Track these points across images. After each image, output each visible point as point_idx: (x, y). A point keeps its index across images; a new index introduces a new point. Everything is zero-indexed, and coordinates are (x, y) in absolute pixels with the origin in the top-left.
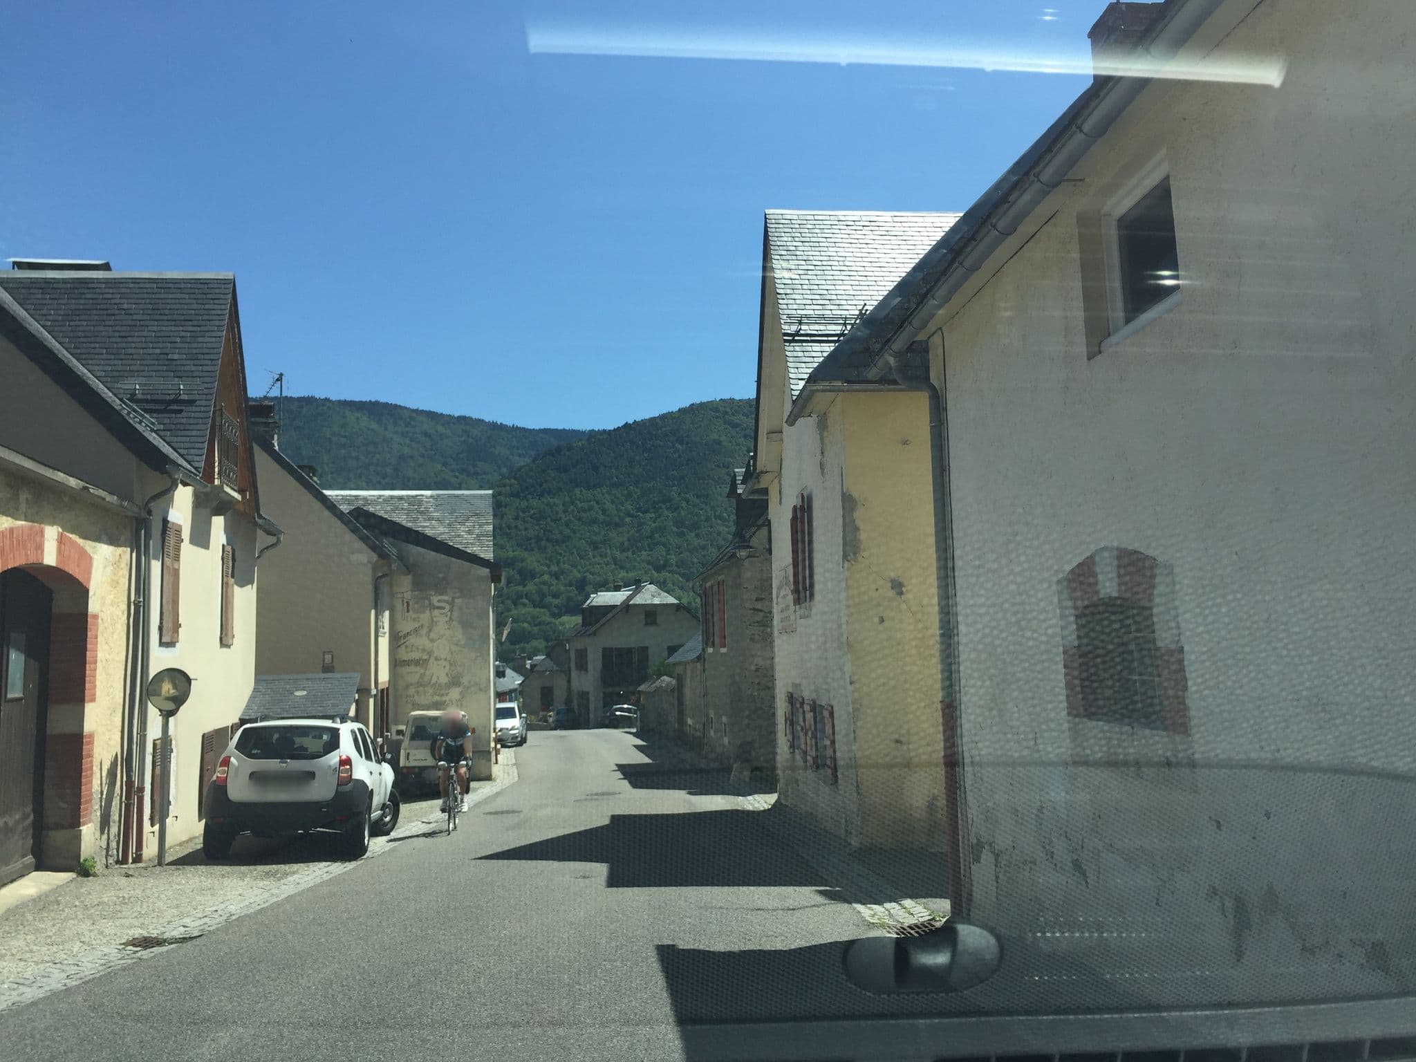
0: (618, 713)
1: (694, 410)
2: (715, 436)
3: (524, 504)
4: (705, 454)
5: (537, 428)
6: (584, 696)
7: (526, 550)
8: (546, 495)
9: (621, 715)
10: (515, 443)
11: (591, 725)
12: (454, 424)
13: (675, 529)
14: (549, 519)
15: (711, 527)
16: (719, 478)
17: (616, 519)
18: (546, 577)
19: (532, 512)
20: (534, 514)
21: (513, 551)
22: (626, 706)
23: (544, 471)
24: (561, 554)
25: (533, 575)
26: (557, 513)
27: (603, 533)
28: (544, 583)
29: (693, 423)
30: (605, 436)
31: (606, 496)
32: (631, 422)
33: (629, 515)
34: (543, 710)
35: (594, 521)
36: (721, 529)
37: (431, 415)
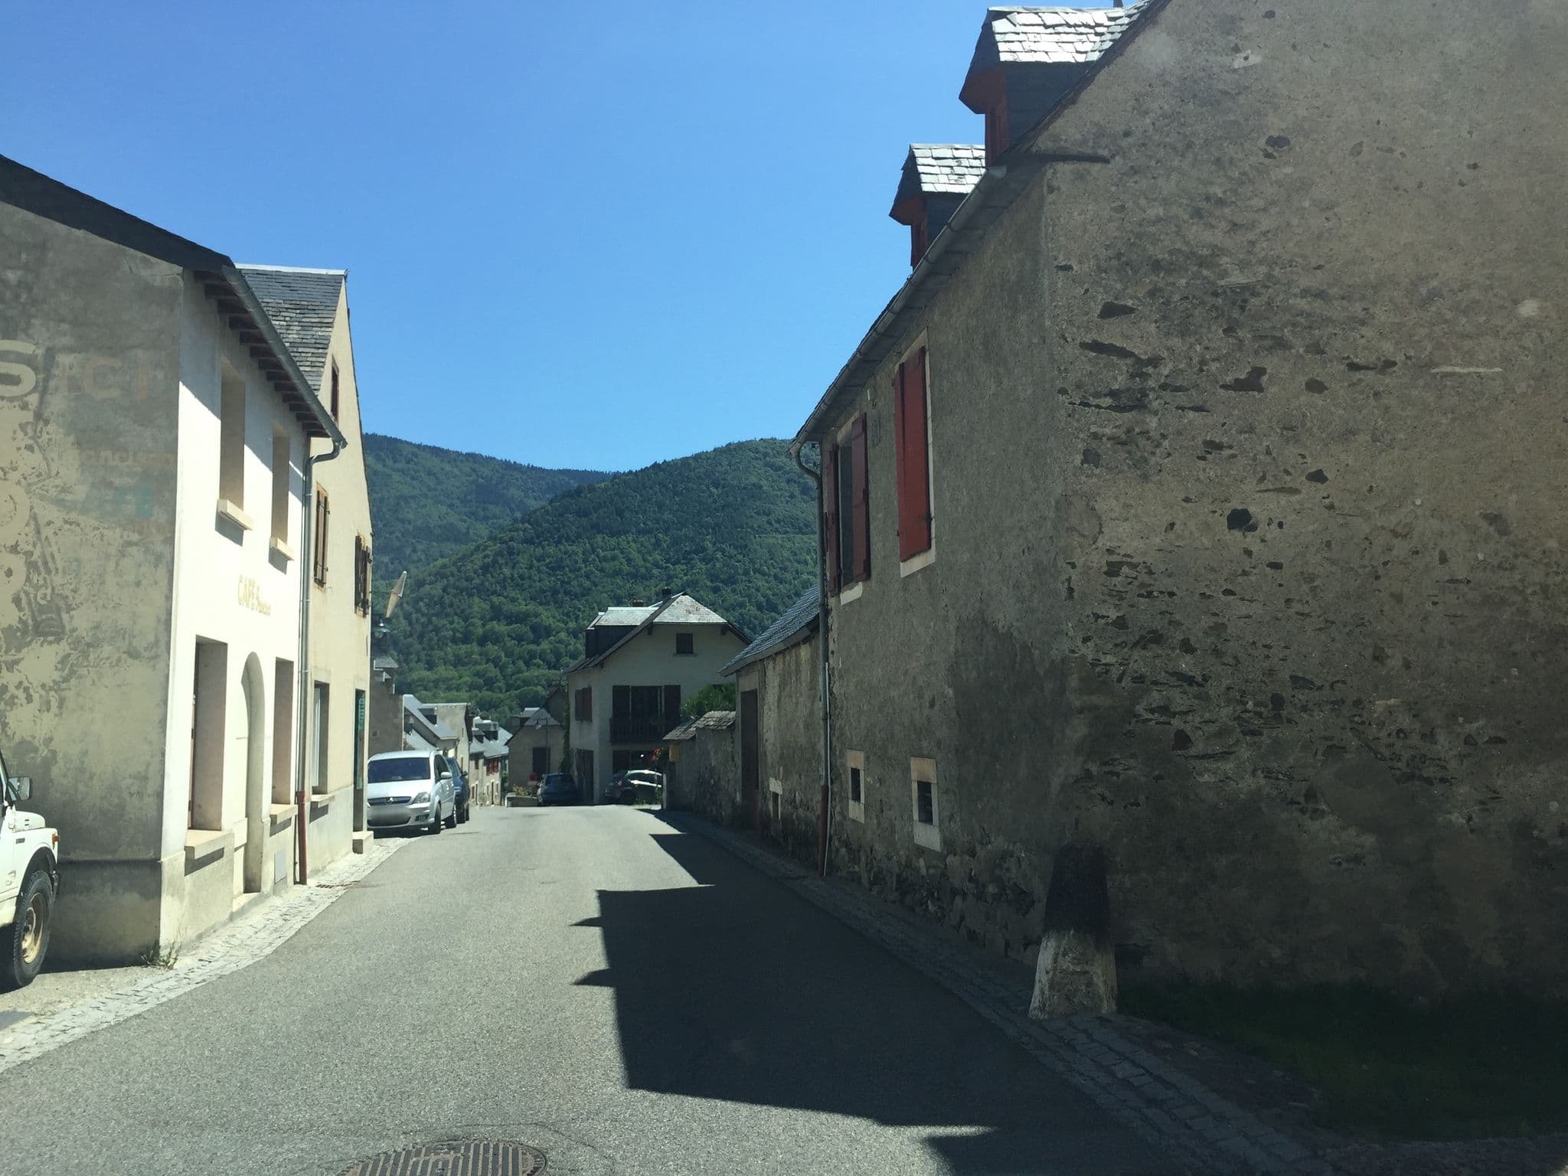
0: (636, 782)
1: (732, 451)
2: (753, 479)
3: (539, 551)
4: (743, 499)
5: (555, 468)
6: (586, 756)
7: (541, 604)
8: (563, 541)
9: (639, 785)
10: (530, 485)
11: (596, 800)
12: (462, 461)
13: (709, 584)
14: (567, 569)
15: (750, 582)
16: (759, 527)
17: (643, 570)
18: (563, 635)
19: (548, 561)
20: (550, 563)
21: (526, 605)
22: (646, 772)
23: (561, 515)
24: (579, 610)
25: (548, 632)
26: (576, 562)
27: (628, 585)
28: (560, 641)
29: (730, 465)
30: (630, 477)
31: (632, 544)
32: (660, 461)
33: (657, 565)
34: (532, 778)
35: (617, 573)
36: (760, 584)
37: (436, 451)
